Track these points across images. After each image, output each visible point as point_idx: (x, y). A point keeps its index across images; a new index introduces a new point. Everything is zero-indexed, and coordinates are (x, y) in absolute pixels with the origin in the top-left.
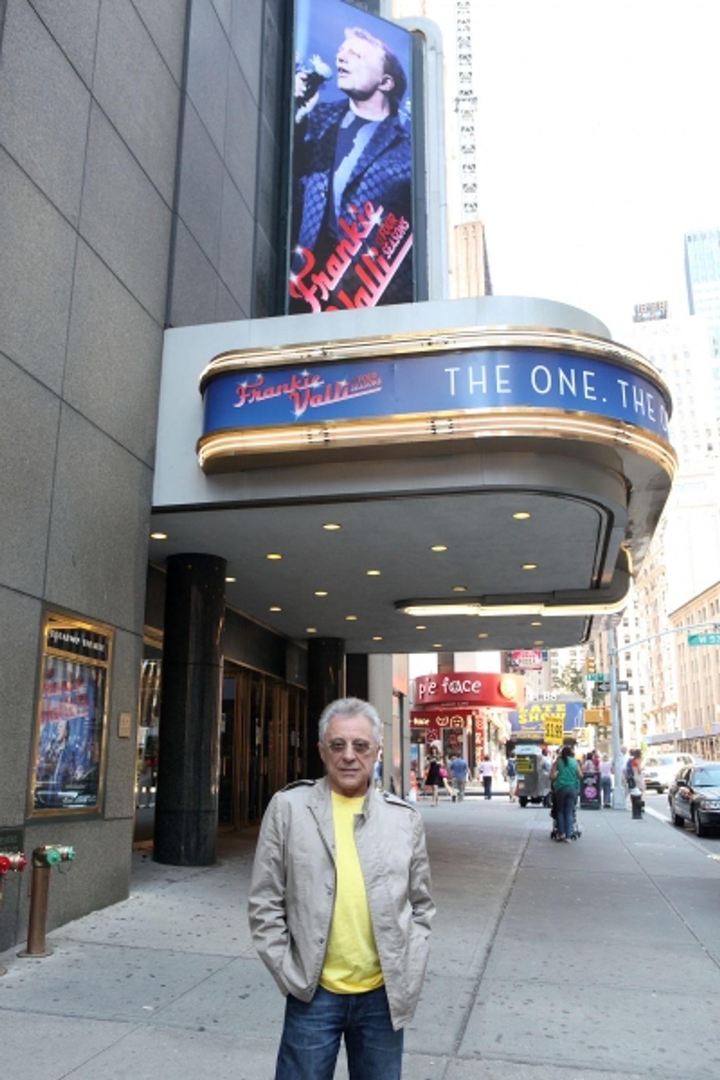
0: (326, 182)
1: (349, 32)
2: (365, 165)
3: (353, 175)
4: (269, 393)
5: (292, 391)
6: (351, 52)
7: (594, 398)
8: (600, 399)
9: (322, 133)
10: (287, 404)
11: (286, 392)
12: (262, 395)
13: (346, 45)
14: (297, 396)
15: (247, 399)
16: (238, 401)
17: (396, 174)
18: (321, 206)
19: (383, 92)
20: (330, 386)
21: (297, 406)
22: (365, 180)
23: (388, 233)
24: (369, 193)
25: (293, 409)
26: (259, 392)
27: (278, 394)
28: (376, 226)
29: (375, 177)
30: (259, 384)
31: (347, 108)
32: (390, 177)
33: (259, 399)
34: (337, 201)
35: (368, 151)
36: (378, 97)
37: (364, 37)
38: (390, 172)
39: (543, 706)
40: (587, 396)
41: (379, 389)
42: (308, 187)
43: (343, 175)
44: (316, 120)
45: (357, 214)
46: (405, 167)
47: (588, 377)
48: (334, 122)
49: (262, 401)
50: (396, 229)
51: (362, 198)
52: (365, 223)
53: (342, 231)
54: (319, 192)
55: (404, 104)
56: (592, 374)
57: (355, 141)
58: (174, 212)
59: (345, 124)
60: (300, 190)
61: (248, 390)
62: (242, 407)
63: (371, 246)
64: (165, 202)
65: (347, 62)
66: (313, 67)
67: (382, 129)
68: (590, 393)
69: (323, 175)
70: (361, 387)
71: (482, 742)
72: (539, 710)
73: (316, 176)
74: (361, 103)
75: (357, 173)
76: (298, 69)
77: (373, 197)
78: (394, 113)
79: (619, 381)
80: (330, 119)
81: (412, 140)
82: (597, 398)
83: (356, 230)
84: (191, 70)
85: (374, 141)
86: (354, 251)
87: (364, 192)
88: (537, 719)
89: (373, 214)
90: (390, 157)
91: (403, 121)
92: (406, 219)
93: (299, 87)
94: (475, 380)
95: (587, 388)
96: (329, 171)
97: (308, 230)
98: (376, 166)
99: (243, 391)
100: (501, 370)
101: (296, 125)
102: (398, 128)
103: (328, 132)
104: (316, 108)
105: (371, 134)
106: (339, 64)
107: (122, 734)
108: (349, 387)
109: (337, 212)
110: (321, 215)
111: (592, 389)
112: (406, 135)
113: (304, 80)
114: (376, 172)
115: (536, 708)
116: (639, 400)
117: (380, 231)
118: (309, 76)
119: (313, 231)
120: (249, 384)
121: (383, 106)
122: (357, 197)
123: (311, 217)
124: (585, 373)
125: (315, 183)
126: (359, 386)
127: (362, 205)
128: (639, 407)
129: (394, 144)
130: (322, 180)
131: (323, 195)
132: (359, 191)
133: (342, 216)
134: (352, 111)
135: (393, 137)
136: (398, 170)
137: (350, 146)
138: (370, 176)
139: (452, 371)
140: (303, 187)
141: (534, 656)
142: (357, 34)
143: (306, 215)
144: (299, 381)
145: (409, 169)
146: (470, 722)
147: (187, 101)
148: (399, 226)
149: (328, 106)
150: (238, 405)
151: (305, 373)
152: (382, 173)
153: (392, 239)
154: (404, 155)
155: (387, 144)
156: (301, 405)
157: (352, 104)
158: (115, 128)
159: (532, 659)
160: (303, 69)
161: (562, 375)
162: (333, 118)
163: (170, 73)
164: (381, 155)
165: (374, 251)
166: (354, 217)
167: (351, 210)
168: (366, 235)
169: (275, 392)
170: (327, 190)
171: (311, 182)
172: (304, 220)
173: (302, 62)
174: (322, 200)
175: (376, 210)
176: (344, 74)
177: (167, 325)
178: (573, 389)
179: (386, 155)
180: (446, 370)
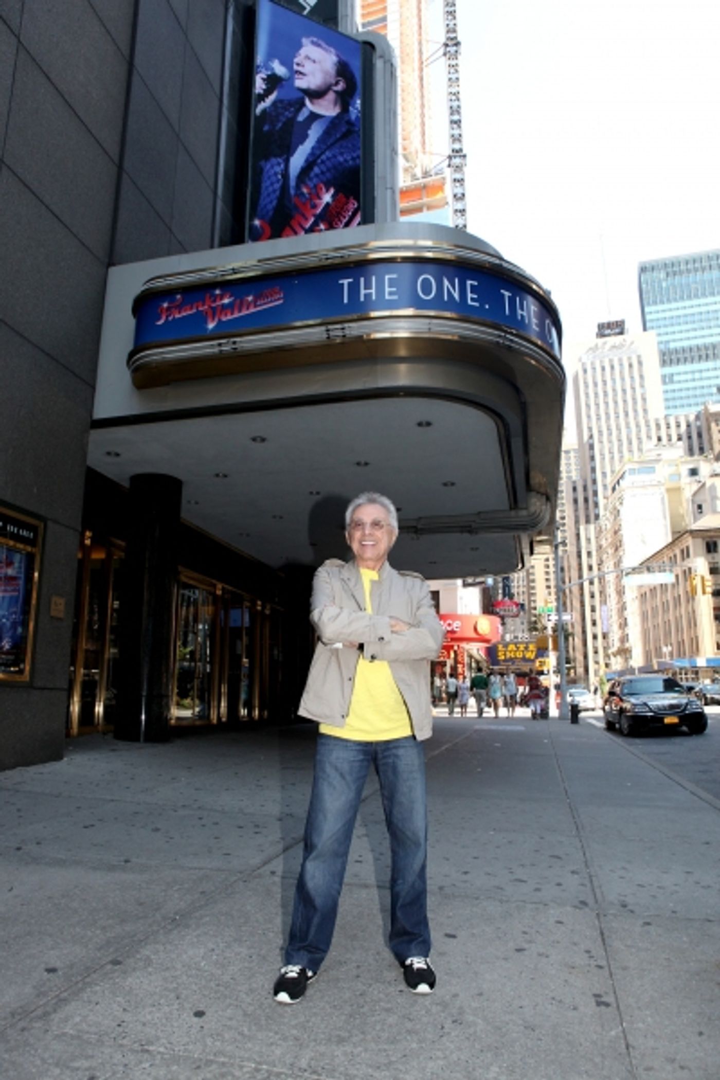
0: (282, 166)
1: (305, 41)
2: (318, 152)
3: (307, 160)
4: (185, 310)
5: (206, 307)
6: (308, 58)
7: (476, 304)
8: (482, 305)
9: (280, 125)
10: (202, 318)
11: (201, 309)
12: (180, 312)
13: (303, 52)
14: (210, 312)
15: (167, 317)
16: (159, 319)
17: (346, 161)
18: (277, 186)
19: (336, 92)
20: (238, 301)
21: (209, 320)
22: (318, 165)
23: (338, 210)
24: (321, 176)
25: (206, 323)
26: (177, 311)
27: (194, 311)
28: (328, 204)
29: (328, 163)
30: (177, 303)
31: (303, 105)
32: (340, 164)
33: (177, 316)
34: (293, 182)
35: (320, 141)
36: (331, 96)
37: (319, 45)
38: (341, 159)
39: (518, 645)
40: (469, 302)
41: (281, 302)
42: (266, 170)
43: (297, 160)
44: (274, 114)
45: (310, 194)
46: (355, 155)
47: (472, 286)
48: (290, 115)
49: (179, 319)
50: (345, 207)
51: (315, 180)
52: (317, 201)
53: (296, 207)
54: (276, 174)
55: (355, 103)
56: (476, 283)
57: (310, 132)
58: (120, 167)
59: (301, 118)
60: (259, 172)
61: (168, 309)
62: (163, 324)
63: (323, 221)
64: (109, 157)
65: (303, 66)
66: (273, 69)
67: (334, 123)
68: (472, 299)
69: (280, 160)
70: (266, 300)
71: (464, 671)
72: (515, 649)
73: (274, 160)
74: (316, 101)
75: (311, 159)
76: (259, 70)
77: (325, 179)
78: (345, 109)
79: (502, 291)
80: (287, 113)
81: (361, 133)
82: (480, 304)
83: (309, 206)
84: (139, 47)
85: (327, 134)
86: (307, 224)
87: (317, 176)
88: (513, 656)
89: (325, 194)
90: (341, 147)
91: (353, 117)
92: (355, 199)
93: (259, 85)
94: (365, 288)
95: (469, 295)
96: (285, 156)
97: (265, 206)
98: (328, 154)
99: (164, 311)
100: (390, 279)
101: (256, 118)
102: (349, 123)
103: (285, 124)
104: (274, 104)
105: (324, 127)
106: (296, 67)
107: (53, 613)
108: (255, 301)
109: (292, 192)
110: (278, 193)
111: (475, 296)
112: (357, 129)
113: (264, 79)
114: (328, 159)
115: (512, 647)
116: (522, 309)
117: (330, 208)
118: (269, 76)
119: (270, 207)
120: (169, 303)
121: (335, 104)
122: (311, 179)
123: (269, 195)
124: (469, 282)
125: (272, 167)
126: (264, 300)
127: (315, 186)
128: (522, 316)
129: (345, 136)
130: (279, 164)
131: (280, 177)
132: (312, 174)
133: (296, 195)
134: (307, 107)
135: (344, 129)
136: (349, 158)
137: (305, 137)
138: (323, 162)
139: (346, 282)
140: (262, 170)
141: (512, 606)
142: (313, 43)
143: (264, 193)
144: (213, 299)
145: (358, 157)
146: (452, 655)
147: (135, 72)
148: (349, 205)
149: (286, 102)
150: (160, 323)
151: (218, 292)
152: (333, 160)
153: (342, 215)
154: (353, 145)
155: (338, 136)
156: (213, 319)
157: (307, 102)
158: (48, 78)
159: (511, 608)
160: (263, 70)
161: (446, 283)
162: (290, 113)
163: (116, 44)
164: (332, 145)
165: (324, 224)
166: (307, 196)
167: (305, 190)
168: (319, 211)
169: (191, 308)
170: (284, 172)
171: (268, 166)
172: (262, 197)
173: (262, 64)
174: (278, 181)
175: (327, 190)
176: (300, 76)
177: (111, 264)
178: (456, 295)
179: (337, 145)
180: (341, 282)
